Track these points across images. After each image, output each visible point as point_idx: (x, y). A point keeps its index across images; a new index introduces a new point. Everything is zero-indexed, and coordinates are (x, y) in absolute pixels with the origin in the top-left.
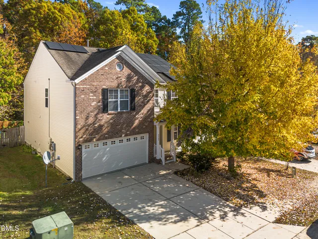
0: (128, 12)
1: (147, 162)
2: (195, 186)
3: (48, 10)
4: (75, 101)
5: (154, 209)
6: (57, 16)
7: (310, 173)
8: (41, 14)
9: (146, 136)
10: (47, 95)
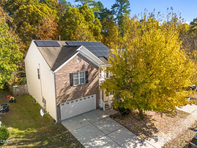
0: (83, 8)
1: (95, 109)
2: (121, 126)
3: (34, 9)
4: (55, 82)
5: (99, 142)
6: (39, 13)
7: (185, 113)
8: (30, 13)
9: (95, 96)
10: (38, 72)
